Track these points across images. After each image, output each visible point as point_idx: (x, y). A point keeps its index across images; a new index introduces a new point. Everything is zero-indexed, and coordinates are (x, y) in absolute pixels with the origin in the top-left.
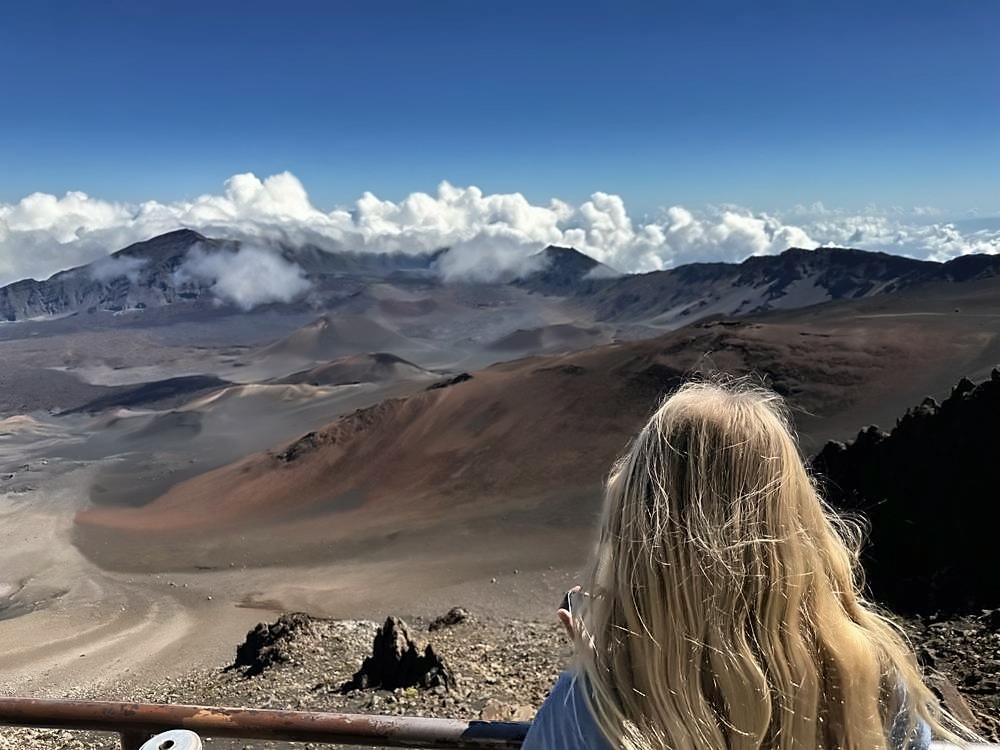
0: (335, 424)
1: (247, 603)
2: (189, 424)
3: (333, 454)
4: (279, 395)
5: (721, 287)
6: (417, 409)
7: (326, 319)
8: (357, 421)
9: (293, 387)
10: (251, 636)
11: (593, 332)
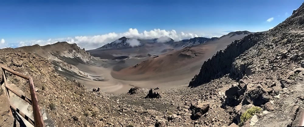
0: (140, 63)
1: (130, 85)
2: (124, 62)
3: (140, 67)
4: (134, 59)
5: (188, 43)
6: (151, 61)
7: (140, 49)
8: (143, 63)
9: (136, 58)
10: (131, 89)
11: (173, 49)
